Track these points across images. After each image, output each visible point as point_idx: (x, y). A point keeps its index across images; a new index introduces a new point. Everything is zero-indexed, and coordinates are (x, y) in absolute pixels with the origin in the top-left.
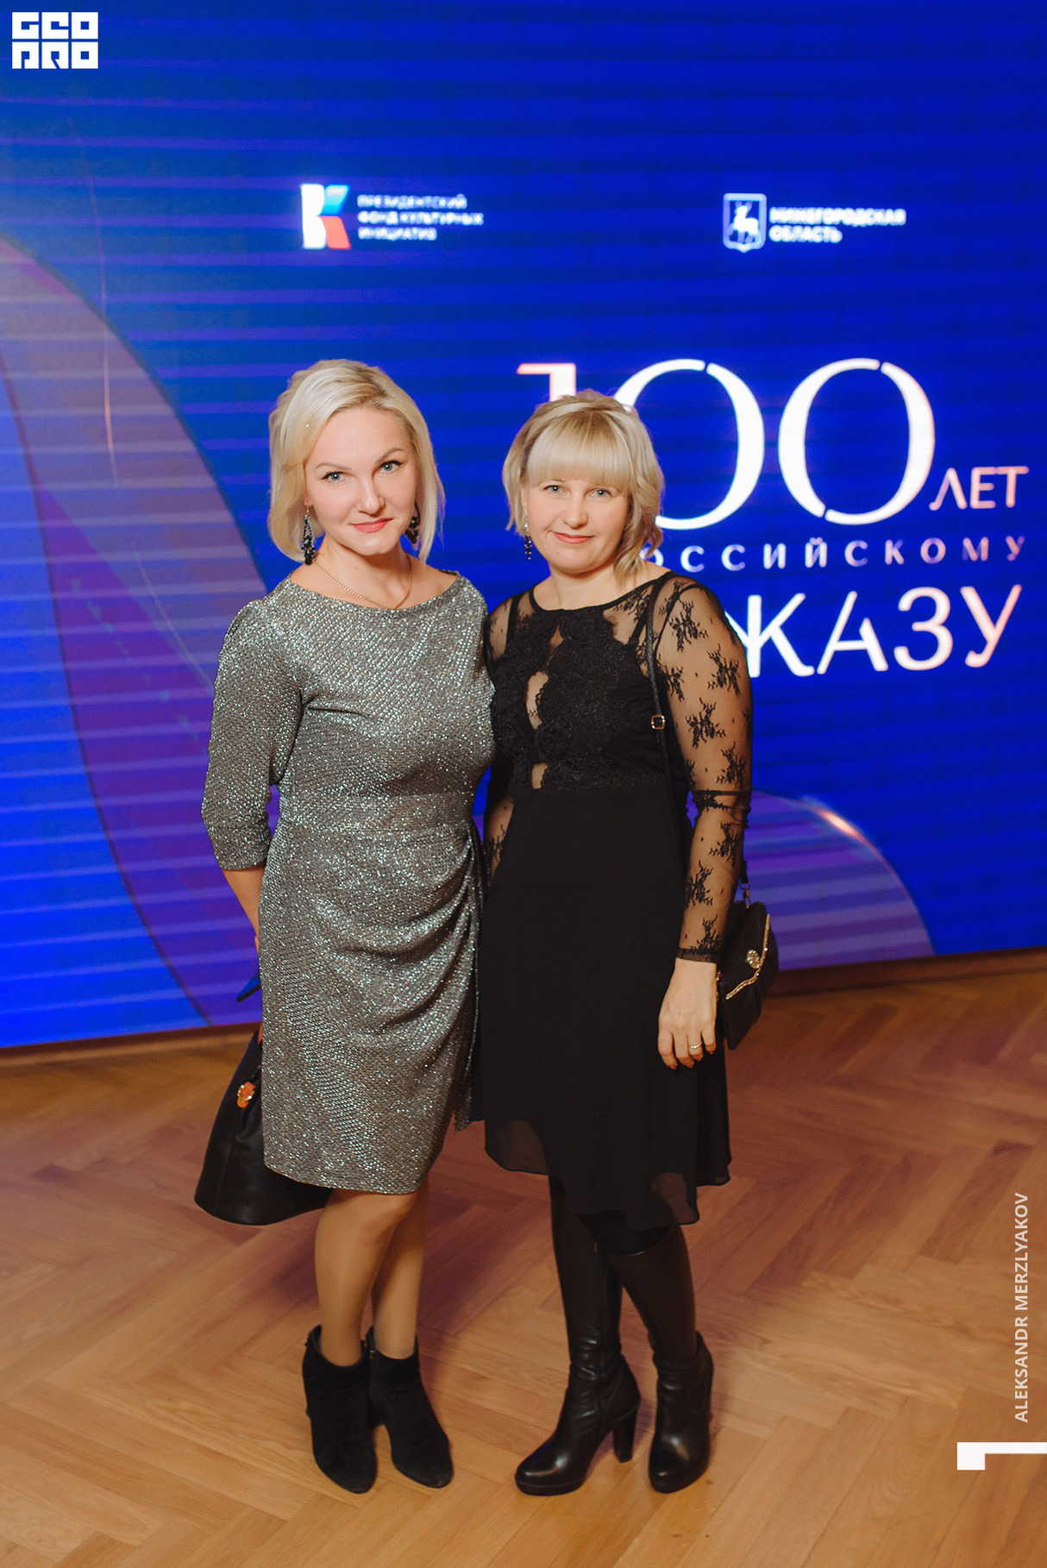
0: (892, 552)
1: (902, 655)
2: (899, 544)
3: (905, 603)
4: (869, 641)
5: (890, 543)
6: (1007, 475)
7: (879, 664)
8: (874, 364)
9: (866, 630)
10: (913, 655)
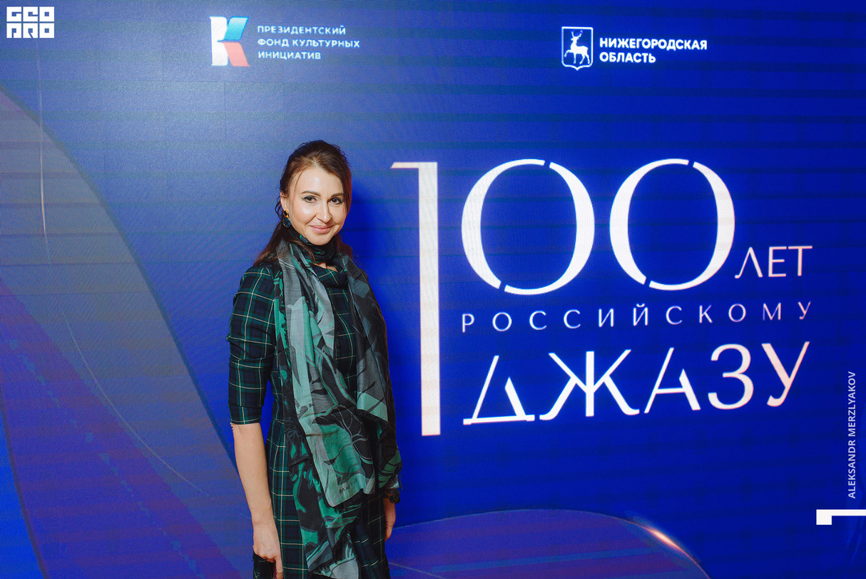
0: (703, 314)
1: (713, 399)
2: (710, 307)
3: (715, 356)
4: (686, 387)
5: (701, 307)
6: (797, 250)
7: (695, 405)
8: (685, 162)
9: (683, 378)
10: (722, 399)
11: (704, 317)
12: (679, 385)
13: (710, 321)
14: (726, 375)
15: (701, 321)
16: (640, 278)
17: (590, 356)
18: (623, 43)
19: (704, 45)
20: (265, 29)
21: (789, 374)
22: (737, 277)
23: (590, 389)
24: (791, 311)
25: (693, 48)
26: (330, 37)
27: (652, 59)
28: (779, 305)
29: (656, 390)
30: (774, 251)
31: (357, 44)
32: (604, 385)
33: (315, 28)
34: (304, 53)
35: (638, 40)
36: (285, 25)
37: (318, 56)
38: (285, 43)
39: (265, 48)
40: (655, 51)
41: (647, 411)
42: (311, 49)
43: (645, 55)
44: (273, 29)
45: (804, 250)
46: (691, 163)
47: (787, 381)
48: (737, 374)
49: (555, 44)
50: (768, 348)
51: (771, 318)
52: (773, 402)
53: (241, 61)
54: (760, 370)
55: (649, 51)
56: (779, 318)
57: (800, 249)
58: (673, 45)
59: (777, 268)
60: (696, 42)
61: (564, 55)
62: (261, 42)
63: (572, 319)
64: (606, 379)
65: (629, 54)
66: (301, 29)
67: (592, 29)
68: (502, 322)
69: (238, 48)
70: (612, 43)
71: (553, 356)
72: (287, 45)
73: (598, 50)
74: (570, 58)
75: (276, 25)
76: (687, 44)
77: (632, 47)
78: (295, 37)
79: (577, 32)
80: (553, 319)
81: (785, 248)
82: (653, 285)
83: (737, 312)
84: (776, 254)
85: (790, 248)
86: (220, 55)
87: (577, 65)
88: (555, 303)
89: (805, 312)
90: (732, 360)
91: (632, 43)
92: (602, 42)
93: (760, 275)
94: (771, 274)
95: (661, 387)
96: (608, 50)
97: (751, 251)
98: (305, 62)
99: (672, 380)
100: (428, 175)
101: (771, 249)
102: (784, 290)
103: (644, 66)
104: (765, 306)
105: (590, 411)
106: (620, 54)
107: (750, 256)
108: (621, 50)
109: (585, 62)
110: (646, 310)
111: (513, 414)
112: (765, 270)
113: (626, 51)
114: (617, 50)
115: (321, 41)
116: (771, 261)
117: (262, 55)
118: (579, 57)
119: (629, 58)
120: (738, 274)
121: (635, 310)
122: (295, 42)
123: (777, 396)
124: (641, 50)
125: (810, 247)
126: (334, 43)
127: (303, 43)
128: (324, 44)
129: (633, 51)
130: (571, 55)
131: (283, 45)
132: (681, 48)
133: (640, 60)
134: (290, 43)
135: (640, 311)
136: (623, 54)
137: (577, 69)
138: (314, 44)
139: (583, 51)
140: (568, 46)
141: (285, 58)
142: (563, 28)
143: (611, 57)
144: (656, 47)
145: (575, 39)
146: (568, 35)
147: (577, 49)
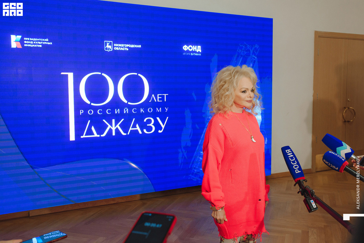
0: (142, 110)
1: (145, 131)
3: (145, 120)
4: (138, 128)
5: (141, 109)
6: (164, 95)
7: (140, 132)
8: (136, 74)
9: (137, 126)
10: (147, 131)
11: (142, 111)
12: (136, 128)
13: (144, 112)
14: (148, 125)
15: (141, 112)
16: (126, 101)
17: (114, 121)
18: (120, 45)
19: (140, 46)
20: (26, 39)
21: (164, 125)
22: (150, 101)
23: (114, 129)
24: (163, 110)
26: (44, 41)
27: (127, 49)
28: (161, 108)
29: (131, 129)
30: (159, 95)
31: (51, 43)
32: (117, 128)
33: (40, 39)
34: (37, 45)
35: (124, 45)
36: (32, 38)
37: (41, 46)
38: (32, 43)
39: (26, 44)
40: (128, 47)
41: (128, 134)
42: (39, 44)
43: (126, 48)
44: (28, 39)
45: (166, 95)
46: (138, 74)
47: (163, 127)
48: (151, 125)
49: (102, 45)
50: (158, 118)
51: (159, 111)
52: (160, 132)
53: (20, 46)
54: (157, 124)
55: (126, 47)
56: (161, 111)
57: (165, 95)
58: (132, 46)
59: (160, 99)
60: (138, 45)
61: (105, 48)
62: (25, 42)
63: (109, 111)
64: (118, 126)
65: (122, 48)
66: (36, 39)
67: (112, 42)
68: (91, 112)
69: (19, 43)
70: (117, 45)
71: (104, 120)
72: (33, 43)
73: (114, 47)
74: (107, 49)
75: (29, 38)
76: (136, 46)
77: (122, 46)
78: (35, 41)
79: (108, 42)
80: (104, 112)
81: (161, 95)
82: (129, 103)
83: (150, 110)
84: (159, 96)
85: (163, 95)
86: (14, 45)
87: (109, 50)
88: (104, 108)
89: (167, 110)
90: (149, 121)
91: (122, 45)
92: (115, 45)
93: (156, 101)
94: (158, 101)
95: (132, 128)
96: (116, 47)
97: (153, 95)
98: (38, 47)
99: (134, 126)
100: (71, 76)
101: (158, 95)
102: (162, 105)
103: (125, 51)
104: (157, 108)
105: (114, 134)
106: (119, 48)
107: (153, 97)
108: (120, 47)
109: (111, 50)
110: (127, 109)
111: (94, 135)
112: (157, 100)
113: (121, 47)
114: (119, 47)
115: (42, 42)
116: (158, 98)
117: (25, 45)
118: (109, 48)
119: (122, 49)
121: (125, 109)
122: (34, 42)
123: (161, 130)
124: (125, 47)
125: (168, 94)
126: (45, 43)
127: (37, 43)
128: (42, 43)
129: (123, 47)
130: (107, 48)
131: (31, 43)
132: (134, 47)
133: (124, 50)
134: (33, 42)
135: (126, 109)
136: (120, 48)
137: (109, 51)
138: (40, 43)
139: (110, 47)
140: (106, 46)
141: (32, 46)
142: (105, 41)
143: (117, 49)
144: (128, 46)
145: (108, 44)
146: (106, 43)
147: (108, 46)
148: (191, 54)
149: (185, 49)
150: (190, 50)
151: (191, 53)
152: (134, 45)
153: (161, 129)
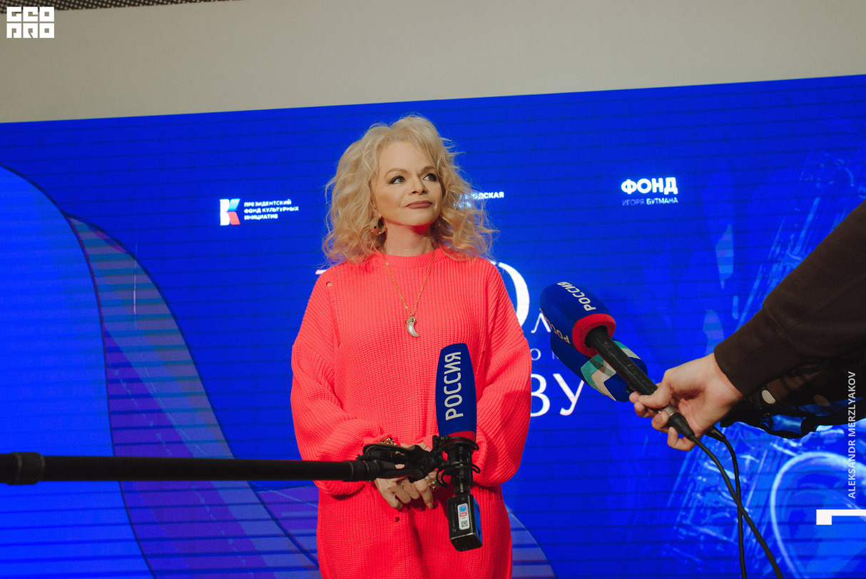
19: (502, 195)
21: (574, 393)
22: (533, 332)
25: (494, 197)
47: (574, 399)
48: (538, 394)
50: (558, 377)
52: (564, 412)
54: (553, 390)
58: (482, 196)
60: (496, 193)
76: (491, 195)
93: (549, 331)
97: (541, 316)
107: (541, 320)
120: (533, 329)
123: (567, 407)
132: (487, 198)
148: (645, 201)
149: (629, 191)
150: (644, 191)
151: (648, 200)
152: (486, 193)
153: (567, 404)
